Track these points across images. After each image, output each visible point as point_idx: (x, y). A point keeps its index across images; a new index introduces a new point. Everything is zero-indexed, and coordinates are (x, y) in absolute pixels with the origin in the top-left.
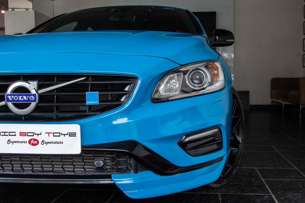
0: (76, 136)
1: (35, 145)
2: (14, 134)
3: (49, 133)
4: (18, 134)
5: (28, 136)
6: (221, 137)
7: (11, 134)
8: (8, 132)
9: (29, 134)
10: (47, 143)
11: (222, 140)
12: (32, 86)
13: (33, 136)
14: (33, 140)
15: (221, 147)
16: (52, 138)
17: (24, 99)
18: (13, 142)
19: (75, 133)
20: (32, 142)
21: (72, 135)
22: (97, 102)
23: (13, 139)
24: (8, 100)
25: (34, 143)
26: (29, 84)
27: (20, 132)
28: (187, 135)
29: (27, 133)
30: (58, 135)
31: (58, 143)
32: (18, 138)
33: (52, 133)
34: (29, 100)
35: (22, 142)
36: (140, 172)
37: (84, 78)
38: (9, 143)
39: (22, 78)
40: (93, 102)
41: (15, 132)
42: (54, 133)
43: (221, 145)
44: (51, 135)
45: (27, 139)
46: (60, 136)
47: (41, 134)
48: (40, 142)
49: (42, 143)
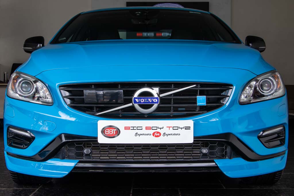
0: (190, 129)
1: (158, 136)
2: (141, 128)
3: (169, 127)
4: (144, 128)
5: (152, 129)
6: (284, 134)
7: (138, 128)
8: (136, 127)
9: (153, 128)
10: (167, 135)
11: (285, 137)
12: (155, 91)
13: (157, 129)
14: (156, 133)
15: (283, 143)
16: (171, 131)
17: (149, 101)
18: (140, 135)
19: (190, 127)
20: (155, 134)
21: (187, 128)
22: (204, 104)
23: (139, 132)
24: (135, 102)
25: (157, 135)
26: (153, 89)
27: (146, 127)
28: (264, 131)
29: (152, 127)
30: (177, 128)
31: (176, 135)
32: (144, 131)
33: (172, 127)
34: (153, 102)
35: (147, 135)
36: (233, 158)
37: (195, 86)
38: (136, 135)
39: (146, 85)
40: (202, 104)
41: (142, 127)
42: (173, 127)
43: (284, 141)
44: (171, 128)
45: (151, 132)
46: (178, 129)
47: (163, 128)
48: (162, 134)
49: (164, 135)
